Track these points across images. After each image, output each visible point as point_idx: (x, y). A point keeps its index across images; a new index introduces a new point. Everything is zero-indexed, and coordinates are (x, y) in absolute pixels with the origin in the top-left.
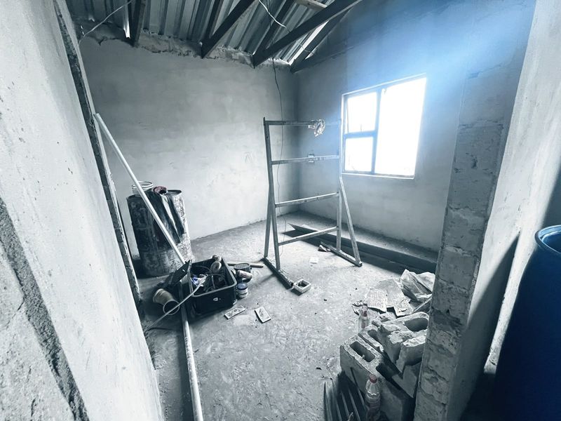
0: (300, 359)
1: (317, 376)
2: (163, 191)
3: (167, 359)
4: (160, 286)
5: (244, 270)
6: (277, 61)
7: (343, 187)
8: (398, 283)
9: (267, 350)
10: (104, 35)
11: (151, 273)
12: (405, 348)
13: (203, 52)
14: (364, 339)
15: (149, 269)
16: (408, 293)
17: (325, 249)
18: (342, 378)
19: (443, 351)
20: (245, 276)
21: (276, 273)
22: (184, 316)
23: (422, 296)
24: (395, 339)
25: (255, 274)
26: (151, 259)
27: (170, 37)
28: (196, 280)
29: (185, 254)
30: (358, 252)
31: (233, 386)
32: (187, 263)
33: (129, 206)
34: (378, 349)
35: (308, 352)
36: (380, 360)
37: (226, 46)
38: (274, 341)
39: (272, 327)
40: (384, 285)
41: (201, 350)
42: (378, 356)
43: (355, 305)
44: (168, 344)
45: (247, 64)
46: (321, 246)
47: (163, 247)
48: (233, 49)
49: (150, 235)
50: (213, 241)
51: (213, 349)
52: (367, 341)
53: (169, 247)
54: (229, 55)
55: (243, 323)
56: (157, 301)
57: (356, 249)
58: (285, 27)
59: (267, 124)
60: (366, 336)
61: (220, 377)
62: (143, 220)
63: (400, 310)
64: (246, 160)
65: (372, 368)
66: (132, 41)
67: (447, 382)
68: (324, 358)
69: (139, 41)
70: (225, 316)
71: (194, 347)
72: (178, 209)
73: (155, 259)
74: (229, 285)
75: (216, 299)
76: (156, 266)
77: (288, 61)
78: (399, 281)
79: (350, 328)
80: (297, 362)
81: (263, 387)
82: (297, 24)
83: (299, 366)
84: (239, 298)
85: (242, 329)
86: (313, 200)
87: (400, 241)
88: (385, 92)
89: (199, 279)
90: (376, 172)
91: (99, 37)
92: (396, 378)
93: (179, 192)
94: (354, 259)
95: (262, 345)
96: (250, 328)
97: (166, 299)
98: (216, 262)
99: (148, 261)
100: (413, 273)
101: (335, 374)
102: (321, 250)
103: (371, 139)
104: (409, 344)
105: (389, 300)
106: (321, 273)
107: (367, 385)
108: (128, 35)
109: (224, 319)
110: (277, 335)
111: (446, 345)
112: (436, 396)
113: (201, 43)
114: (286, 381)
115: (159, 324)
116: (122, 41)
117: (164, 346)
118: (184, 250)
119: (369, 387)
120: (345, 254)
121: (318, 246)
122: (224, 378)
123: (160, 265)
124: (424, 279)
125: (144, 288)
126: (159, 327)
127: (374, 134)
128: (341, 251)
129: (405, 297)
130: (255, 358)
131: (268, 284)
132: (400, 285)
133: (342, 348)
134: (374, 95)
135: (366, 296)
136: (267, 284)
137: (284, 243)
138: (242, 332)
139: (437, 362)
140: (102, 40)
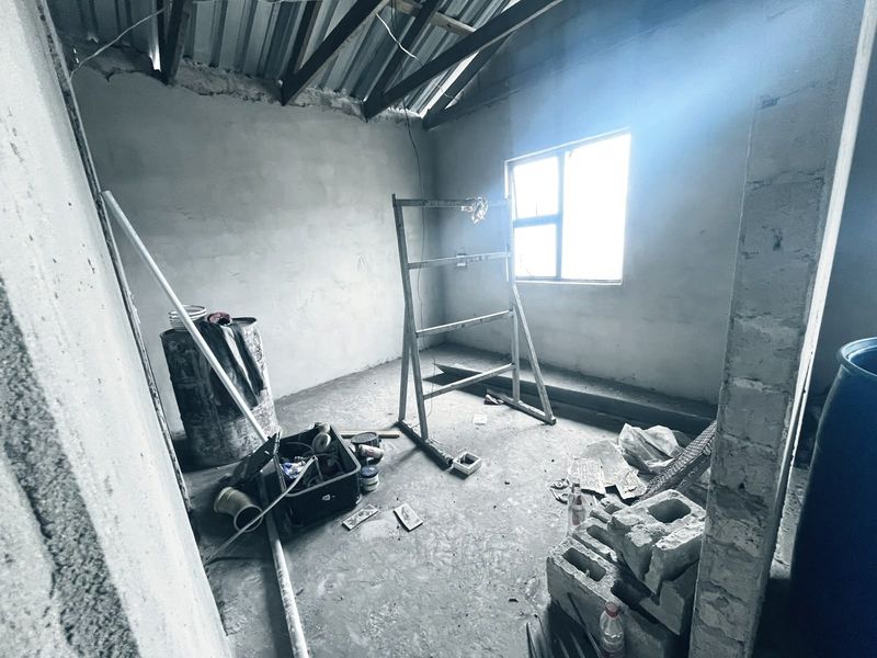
0: (479, 588)
1: (511, 615)
2: (224, 320)
3: (247, 612)
4: (225, 482)
5: (368, 443)
6: (402, 111)
7: (519, 301)
8: (616, 447)
9: (423, 578)
10: (114, 65)
11: (208, 461)
12: (660, 552)
13: (285, 96)
14: (583, 542)
15: (204, 454)
16: (634, 460)
17: (494, 400)
18: (555, 613)
19: (736, 553)
20: (371, 454)
21: (421, 445)
22: (272, 532)
23: (656, 464)
24: (639, 538)
25: (387, 450)
26: (206, 437)
27: (228, 71)
28: (289, 467)
29: (265, 424)
30: (548, 401)
31: (371, 648)
32: (272, 440)
33: (166, 348)
34: (608, 557)
35: (491, 573)
36: (615, 575)
37: (321, 86)
38: (431, 561)
39: (426, 537)
40: (596, 452)
41: (307, 590)
42: (611, 569)
43: (555, 487)
44: (248, 584)
45: (355, 115)
46: (488, 396)
47: (227, 415)
48: (332, 93)
49: (203, 395)
50: (311, 399)
51: (329, 586)
52: (589, 546)
53: (239, 413)
54: (326, 102)
55: (375, 534)
56: (221, 509)
57: (544, 398)
58: (415, 58)
59: (398, 205)
60: (586, 537)
61: (346, 635)
62: (191, 371)
63: (626, 489)
64: (359, 266)
65: (604, 589)
66: (165, 76)
67: (745, 605)
68: (519, 580)
69: (177, 77)
70: (344, 525)
71: (294, 586)
72: (252, 349)
73: (213, 436)
74: (347, 472)
75: (327, 497)
76: (215, 449)
77: (418, 112)
78: (617, 443)
79: (552, 525)
80: (475, 593)
81: (424, 645)
82: (432, 56)
83: (479, 599)
84: (365, 493)
85: (376, 545)
86: (474, 323)
87: (607, 380)
88: (570, 155)
89: (294, 465)
90: (563, 276)
91: (107, 68)
92: (647, 604)
93: (251, 321)
94: (543, 414)
95: (413, 570)
96: (390, 543)
97: (238, 504)
98: (321, 433)
99: (201, 441)
100: (638, 429)
101: (543, 608)
102: (488, 403)
103: (552, 228)
104: (666, 544)
105: (607, 475)
106: (495, 438)
107: (602, 623)
108: (157, 66)
109: (342, 530)
110: (436, 550)
111: (740, 543)
112: (726, 628)
113: (281, 82)
114: (461, 630)
115: (228, 550)
116: (147, 74)
117: (240, 589)
118: (263, 417)
119: (605, 627)
120: (527, 406)
121: (484, 397)
122: (354, 637)
123: (223, 446)
124: (655, 436)
125: (196, 489)
126: (229, 555)
127: (557, 219)
128: (520, 402)
129: (631, 468)
130: (404, 593)
131: (410, 464)
132: (619, 448)
133: (550, 562)
134: (554, 160)
135: (569, 471)
136: (408, 465)
137: (432, 395)
138: (377, 549)
139: (727, 573)
140: (112, 74)
